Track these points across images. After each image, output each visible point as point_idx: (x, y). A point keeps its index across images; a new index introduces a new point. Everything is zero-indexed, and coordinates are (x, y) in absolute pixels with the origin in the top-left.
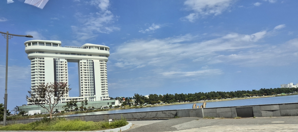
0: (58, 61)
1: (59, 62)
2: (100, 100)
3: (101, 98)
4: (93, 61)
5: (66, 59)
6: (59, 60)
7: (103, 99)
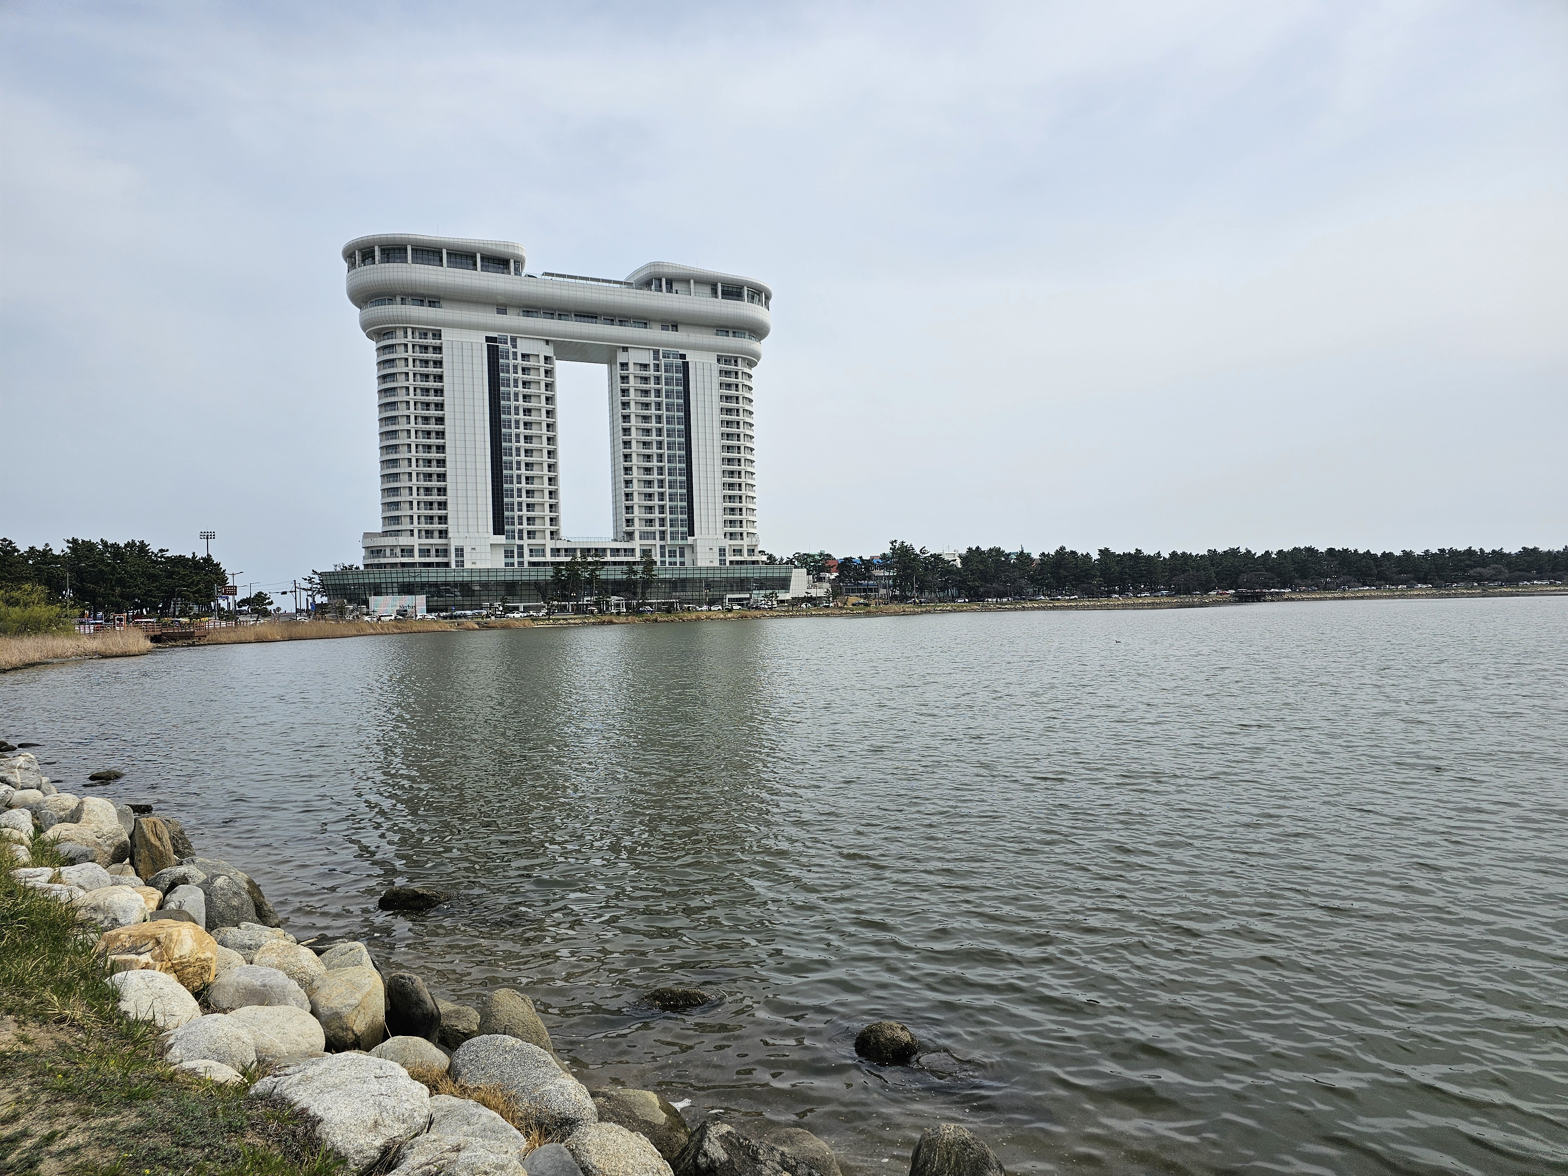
0: (512, 350)
1: (515, 354)
2: (716, 564)
3: (722, 551)
4: (683, 356)
5: (547, 342)
6: (515, 346)
7: (729, 558)
